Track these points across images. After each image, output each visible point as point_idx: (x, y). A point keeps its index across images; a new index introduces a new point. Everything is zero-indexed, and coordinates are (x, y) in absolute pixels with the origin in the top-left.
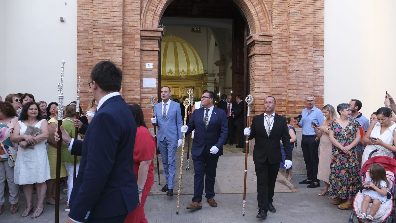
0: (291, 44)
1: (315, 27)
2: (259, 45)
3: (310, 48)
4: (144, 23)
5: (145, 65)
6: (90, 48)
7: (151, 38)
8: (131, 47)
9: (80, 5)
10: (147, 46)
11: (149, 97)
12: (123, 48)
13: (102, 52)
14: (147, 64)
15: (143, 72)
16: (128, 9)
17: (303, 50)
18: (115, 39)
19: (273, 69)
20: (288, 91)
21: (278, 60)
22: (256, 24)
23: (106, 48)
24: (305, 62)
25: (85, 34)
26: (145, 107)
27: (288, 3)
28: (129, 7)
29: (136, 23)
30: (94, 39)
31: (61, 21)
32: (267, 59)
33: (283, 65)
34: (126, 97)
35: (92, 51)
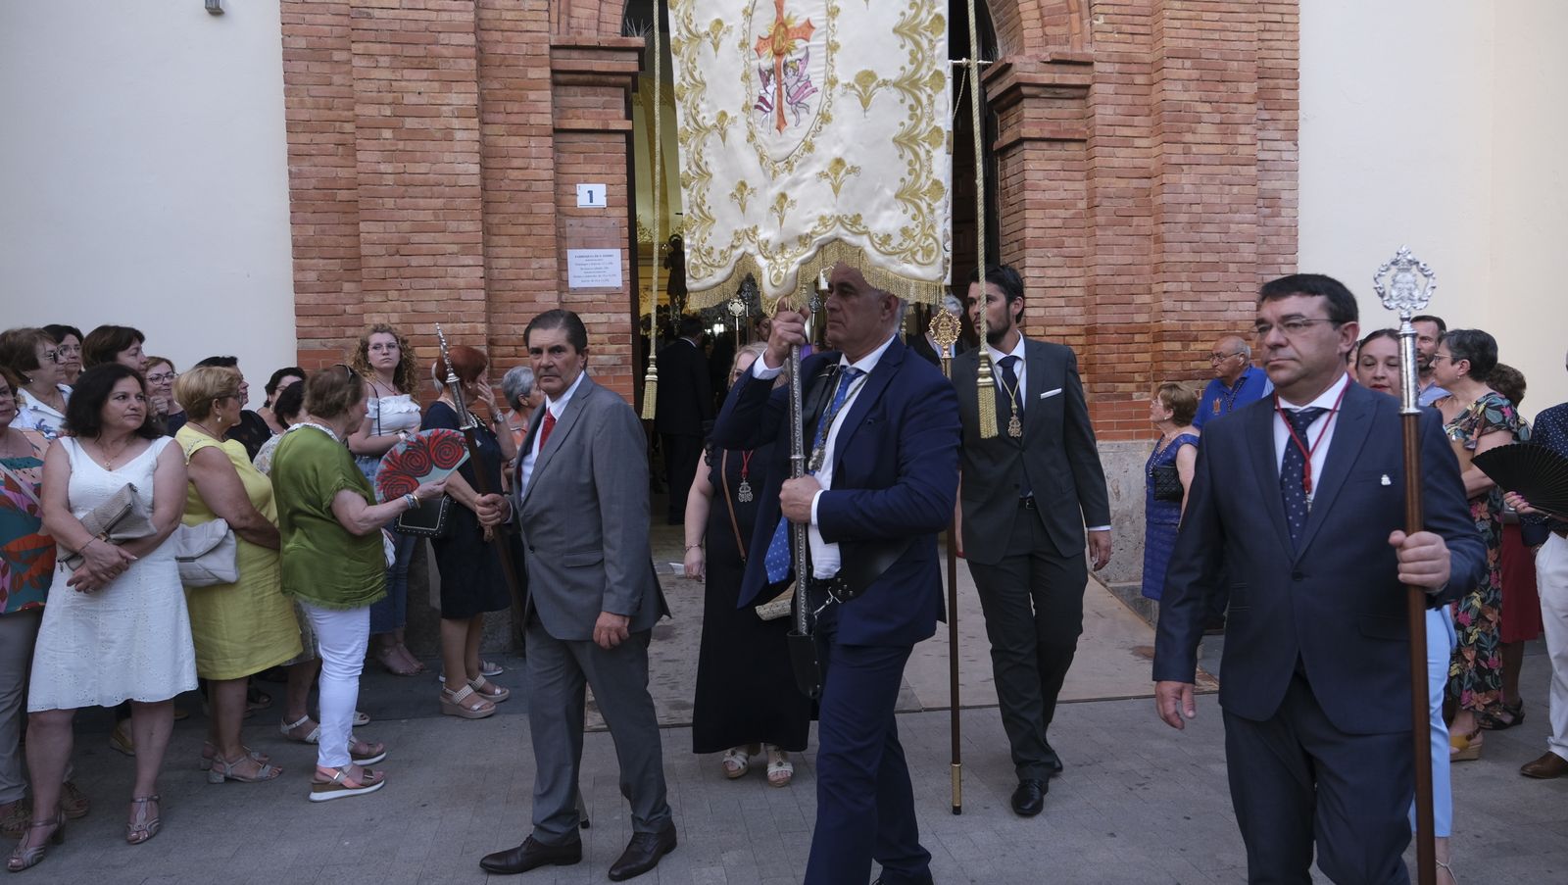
0: (1168, 95)
1: (1262, 24)
2: (1037, 100)
3: (1245, 109)
4: (564, 17)
5: (576, 195)
6: (340, 127)
7: (596, 81)
8: (513, 119)
10: (580, 112)
12: (483, 123)
13: (393, 141)
14: (582, 190)
15: (569, 221)
17: (1218, 118)
18: (447, 83)
19: (1098, 199)
20: (1156, 288)
21: (1116, 162)
22: (1024, 16)
23: (410, 123)
24: (1226, 169)
25: (317, 68)
29: (530, 16)
30: (359, 86)
31: (210, 13)
32: (1070, 157)
33: (1135, 183)
34: (501, 329)
35: (349, 139)
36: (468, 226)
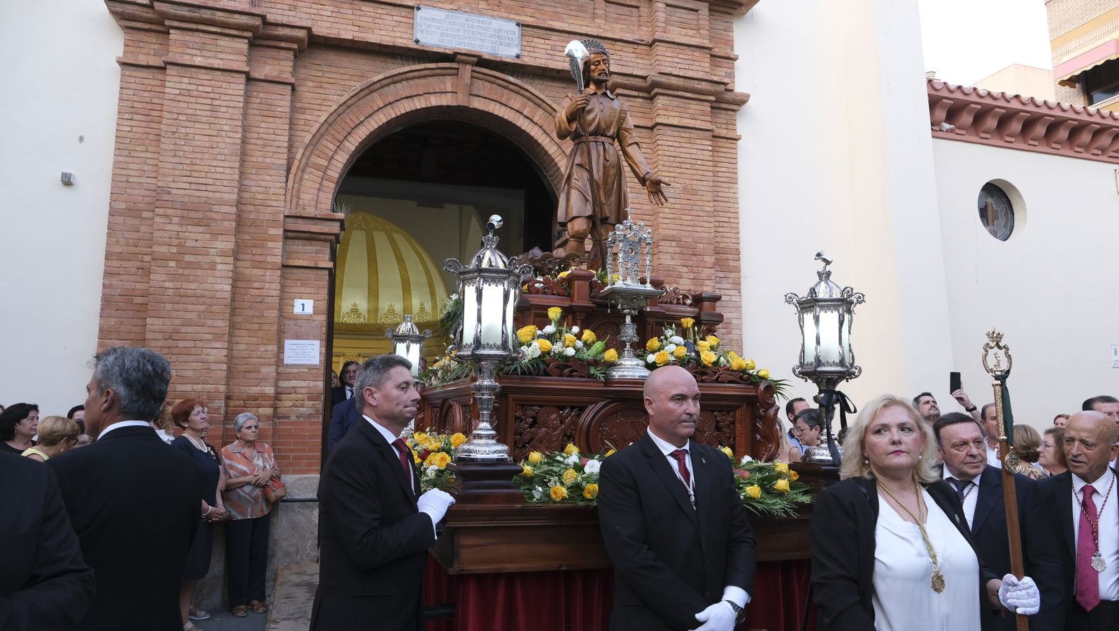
0: (662, 261)
1: (717, 223)
3: (708, 271)
4: (295, 200)
5: (293, 306)
6: (141, 258)
7: (312, 237)
8: (256, 258)
9: (122, 146)
10: (300, 255)
11: (298, 390)
12: (236, 259)
13: (176, 269)
14: (298, 304)
15: (287, 322)
16: (256, 161)
17: (692, 276)
18: (215, 235)
23: (188, 258)
25: (130, 221)
26: (288, 417)
27: (655, 165)
28: (256, 157)
29: (273, 197)
30: (157, 234)
31: (64, 184)
34: (236, 390)
35: (147, 265)
36: (220, 323)
